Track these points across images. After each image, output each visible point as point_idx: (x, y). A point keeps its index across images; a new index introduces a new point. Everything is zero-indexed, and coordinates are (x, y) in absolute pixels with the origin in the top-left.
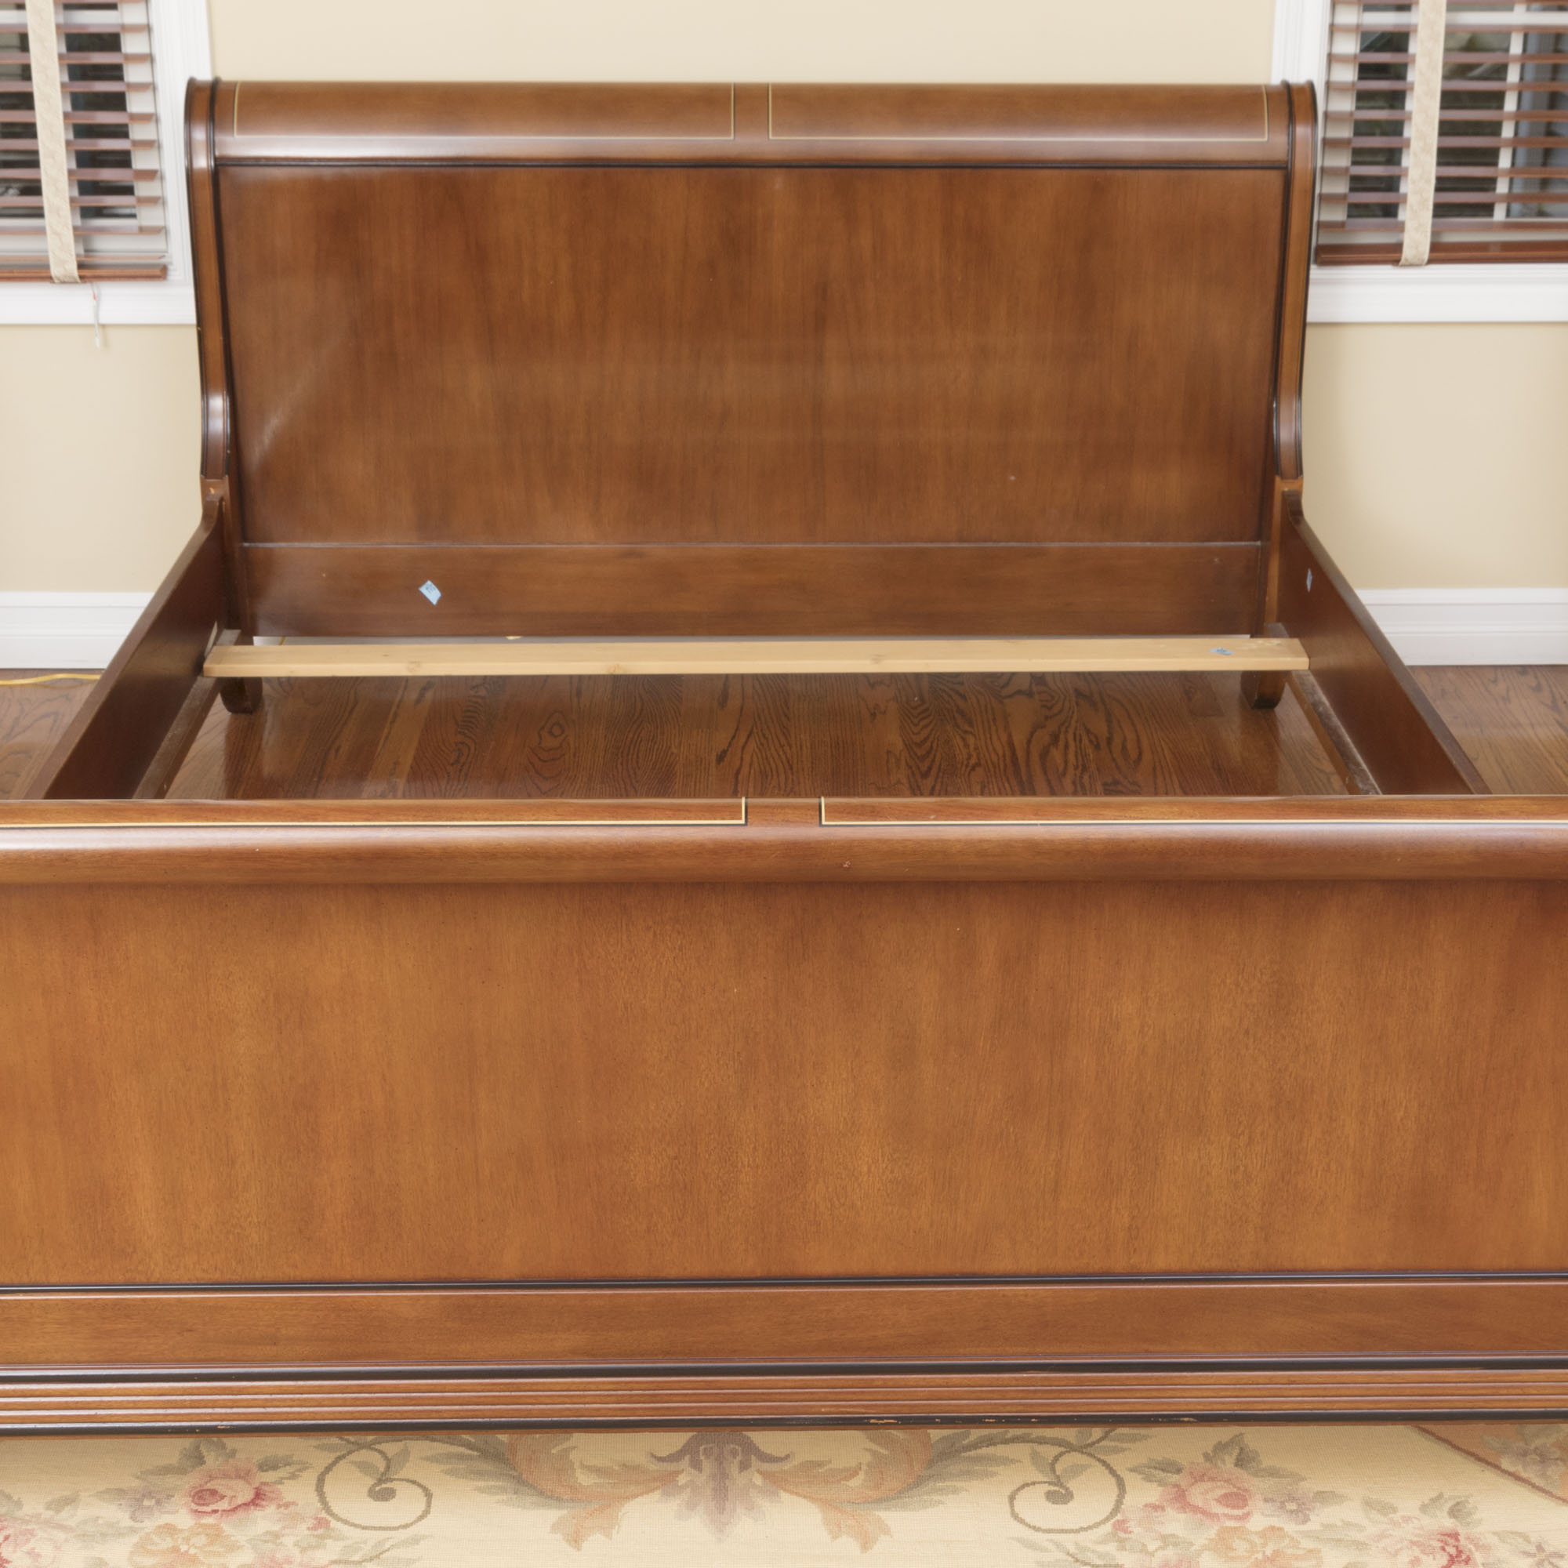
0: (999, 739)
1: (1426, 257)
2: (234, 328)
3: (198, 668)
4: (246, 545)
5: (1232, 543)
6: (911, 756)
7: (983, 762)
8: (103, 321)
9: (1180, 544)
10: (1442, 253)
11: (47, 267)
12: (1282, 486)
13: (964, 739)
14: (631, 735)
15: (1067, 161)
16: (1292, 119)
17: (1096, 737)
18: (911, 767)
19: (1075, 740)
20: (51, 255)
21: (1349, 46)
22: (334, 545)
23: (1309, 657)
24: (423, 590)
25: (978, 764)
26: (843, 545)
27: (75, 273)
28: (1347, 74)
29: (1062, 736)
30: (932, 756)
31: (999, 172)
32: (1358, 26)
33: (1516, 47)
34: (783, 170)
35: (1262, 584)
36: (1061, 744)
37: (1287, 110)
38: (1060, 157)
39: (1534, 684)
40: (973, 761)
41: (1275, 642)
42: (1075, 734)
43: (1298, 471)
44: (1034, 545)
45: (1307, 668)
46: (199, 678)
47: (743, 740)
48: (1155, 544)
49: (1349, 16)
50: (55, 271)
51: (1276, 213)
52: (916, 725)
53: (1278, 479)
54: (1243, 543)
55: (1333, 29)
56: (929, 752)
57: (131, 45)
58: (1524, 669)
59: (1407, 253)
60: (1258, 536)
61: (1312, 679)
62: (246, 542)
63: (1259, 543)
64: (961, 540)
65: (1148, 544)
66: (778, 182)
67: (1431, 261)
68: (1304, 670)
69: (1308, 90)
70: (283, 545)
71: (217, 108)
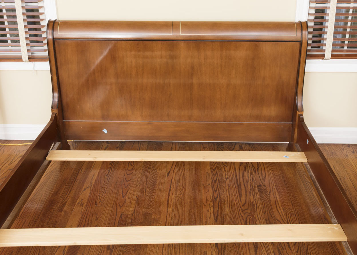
0: (232, 168)
1: (330, 58)
2: (60, 75)
3: (45, 158)
4: (64, 121)
5: (286, 123)
6: (212, 175)
7: (229, 177)
8: (35, 69)
9: (274, 123)
10: (333, 57)
11: (22, 59)
12: (298, 113)
13: (224, 168)
14: (149, 165)
15: (249, 40)
16: (302, 30)
17: (255, 168)
18: (212, 179)
19: (250, 169)
20: (22, 56)
21: (313, 11)
22: (84, 121)
23: (307, 159)
24: (103, 130)
25: (228, 178)
26: (197, 122)
27: (28, 60)
28: (312, 18)
29: (247, 167)
30: (217, 174)
31: (233, 42)
32: (315, 7)
33: (351, 11)
34: (184, 41)
35: (293, 133)
36: (247, 170)
37: (301, 28)
38: (248, 39)
39: (352, 150)
40: (227, 176)
41: (298, 153)
42: (250, 166)
43: (302, 110)
44: (241, 123)
45: (307, 162)
46: (45, 161)
47: (174, 168)
48: (268, 123)
49: (313, 5)
50: (23, 60)
51: (298, 52)
52: (214, 166)
53: (298, 112)
54: (288, 123)
55: (310, 8)
56: (216, 173)
57: (40, 11)
58: (349, 145)
59: (326, 57)
60: (292, 121)
61: (308, 166)
62: (64, 120)
63: (292, 123)
64: (224, 121)
65: (267, 123)
66: (182, 44)
67: (331, 59)
68: (306, 163)
69: (305, 23)
70: (72, 121)
71: (54, 27)
